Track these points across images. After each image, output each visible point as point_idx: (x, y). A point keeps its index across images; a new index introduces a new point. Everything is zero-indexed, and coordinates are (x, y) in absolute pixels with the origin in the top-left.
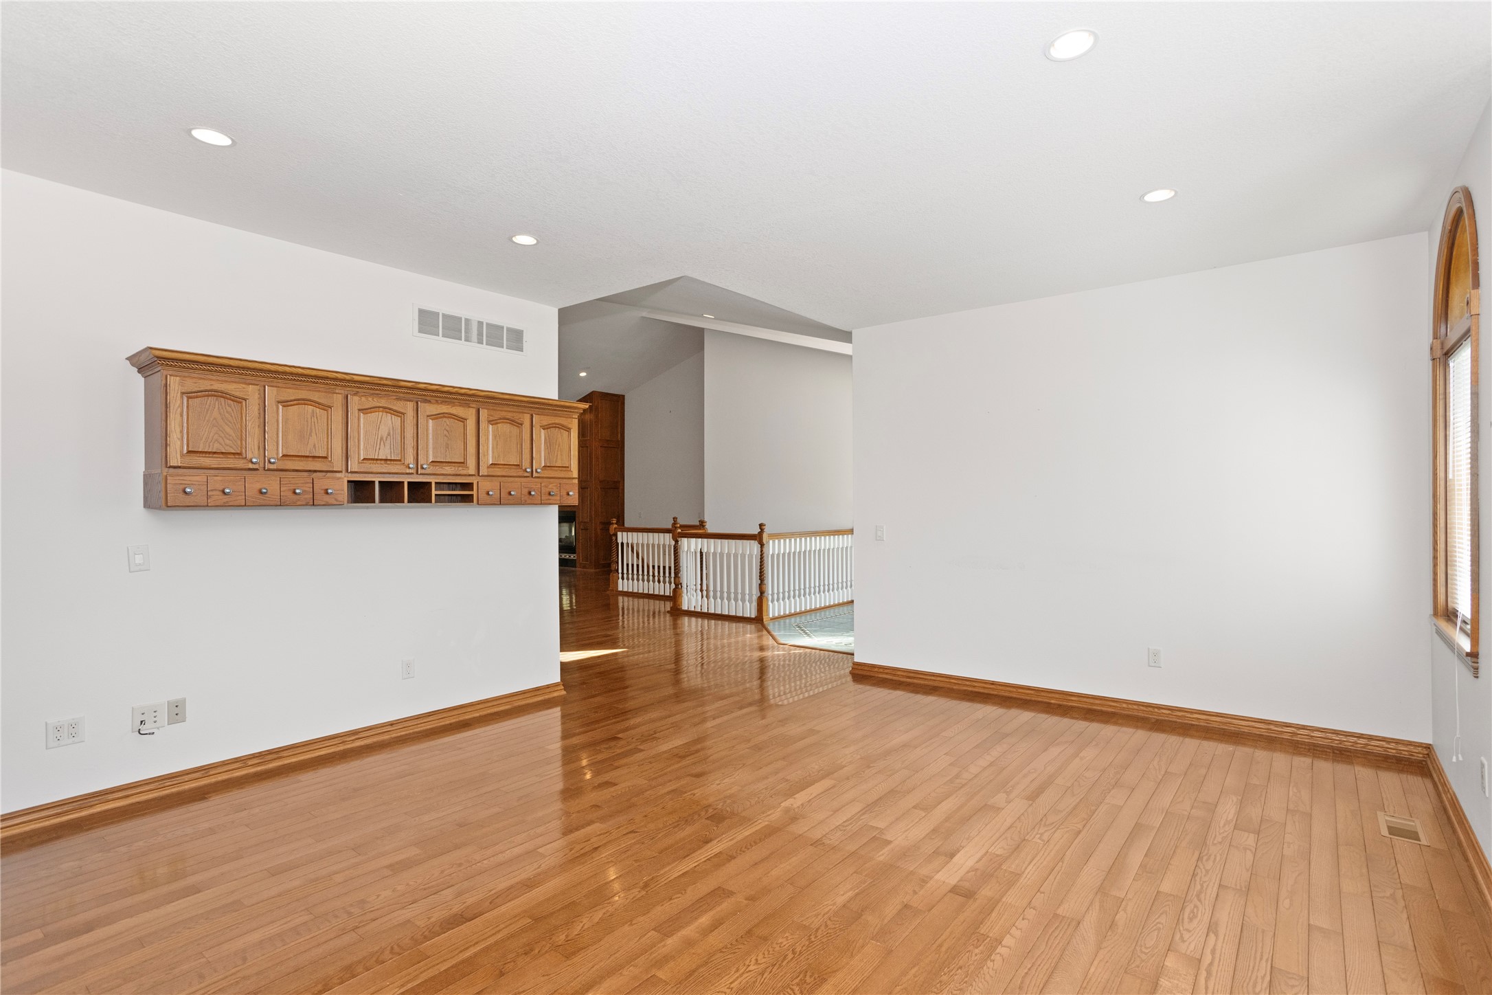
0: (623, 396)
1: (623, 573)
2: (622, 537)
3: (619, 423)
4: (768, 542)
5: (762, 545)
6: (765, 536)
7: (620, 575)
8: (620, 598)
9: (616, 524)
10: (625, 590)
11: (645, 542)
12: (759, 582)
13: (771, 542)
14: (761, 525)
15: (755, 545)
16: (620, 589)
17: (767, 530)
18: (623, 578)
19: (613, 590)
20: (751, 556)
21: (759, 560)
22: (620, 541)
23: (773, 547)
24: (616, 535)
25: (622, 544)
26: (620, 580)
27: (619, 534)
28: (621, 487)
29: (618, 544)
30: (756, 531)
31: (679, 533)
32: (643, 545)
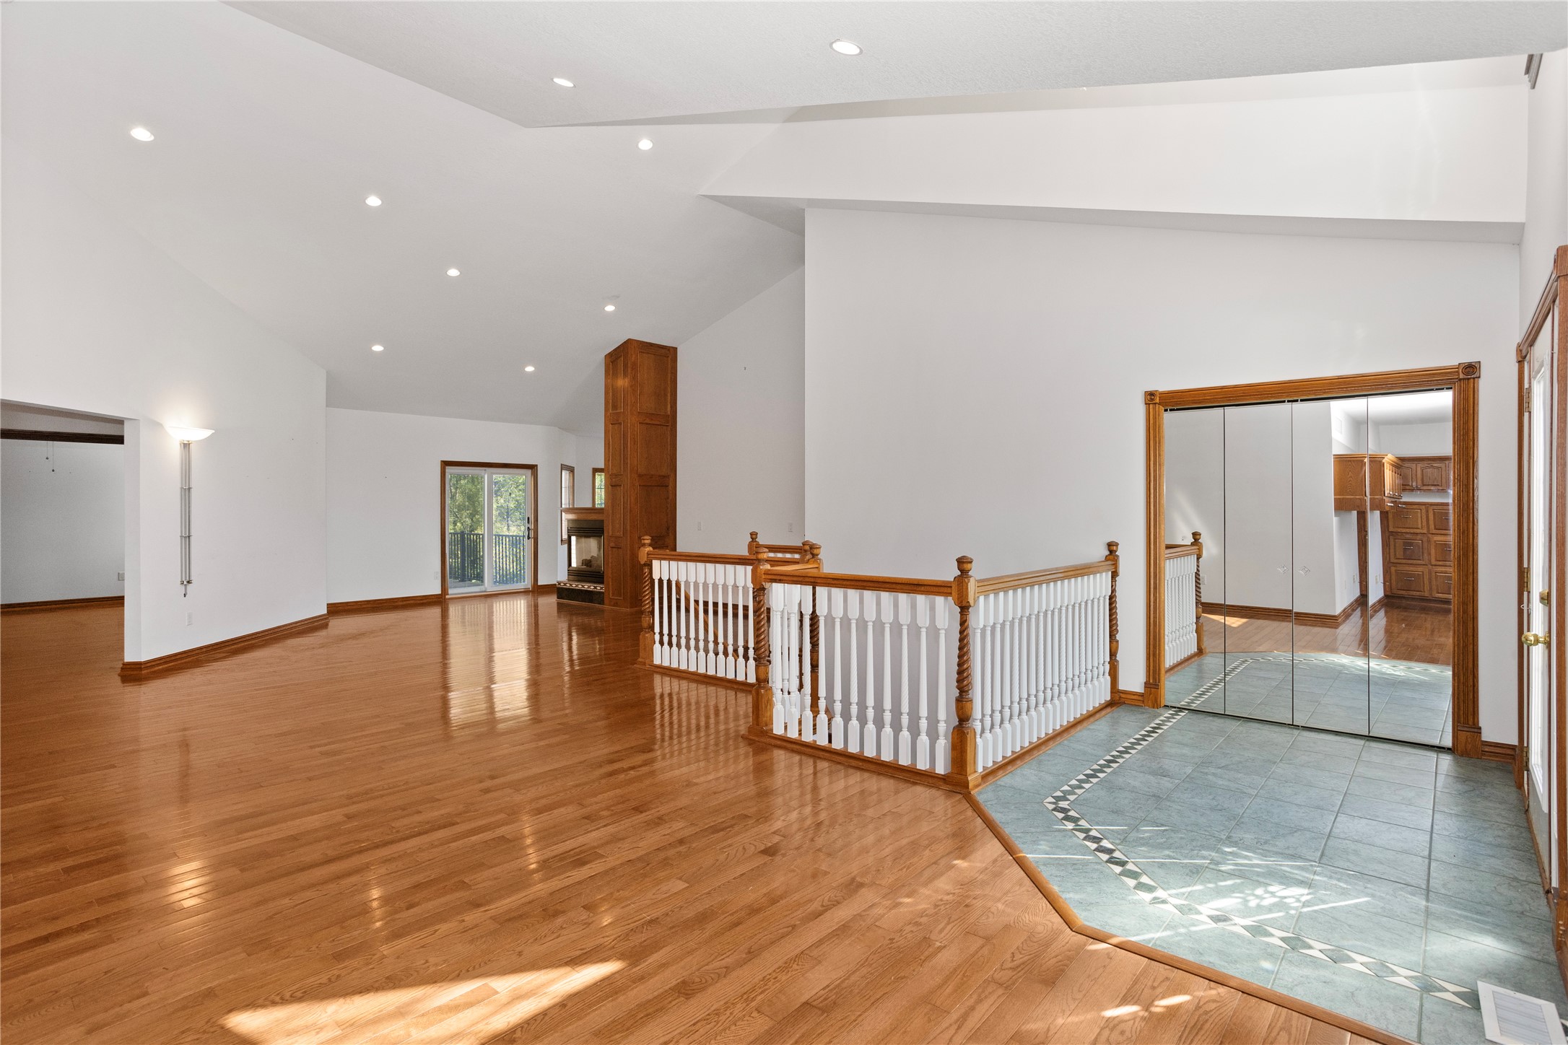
0: (675, 349)
1: (661, 634)
2: (661, 569)
3: (669, 389)
4: (976, 600)
5: (964, 608)
6: (972, 586)
7: (657, 637)
8: (657, 679)
9: (650, 545)
10: (666, 664)
11: (701, 580)
12: (957, 693)
13: (982, 598)
14: (963, 562)
15: (944, 608)
16: (657, 661)
17: (976, 572)
18: (662, 643)
19: (644, 664)
20: (934, 632)
21: (958, 644)
22: (656, 576)
23: (986, 611)
24: (650, 566)
25: (661, 581)
26: (657, 646)
27: (656, 564)
28: (671, 485)
29: (653, 581)
30: (951, 573)
31: (767, 573)
32: (696, 584)
